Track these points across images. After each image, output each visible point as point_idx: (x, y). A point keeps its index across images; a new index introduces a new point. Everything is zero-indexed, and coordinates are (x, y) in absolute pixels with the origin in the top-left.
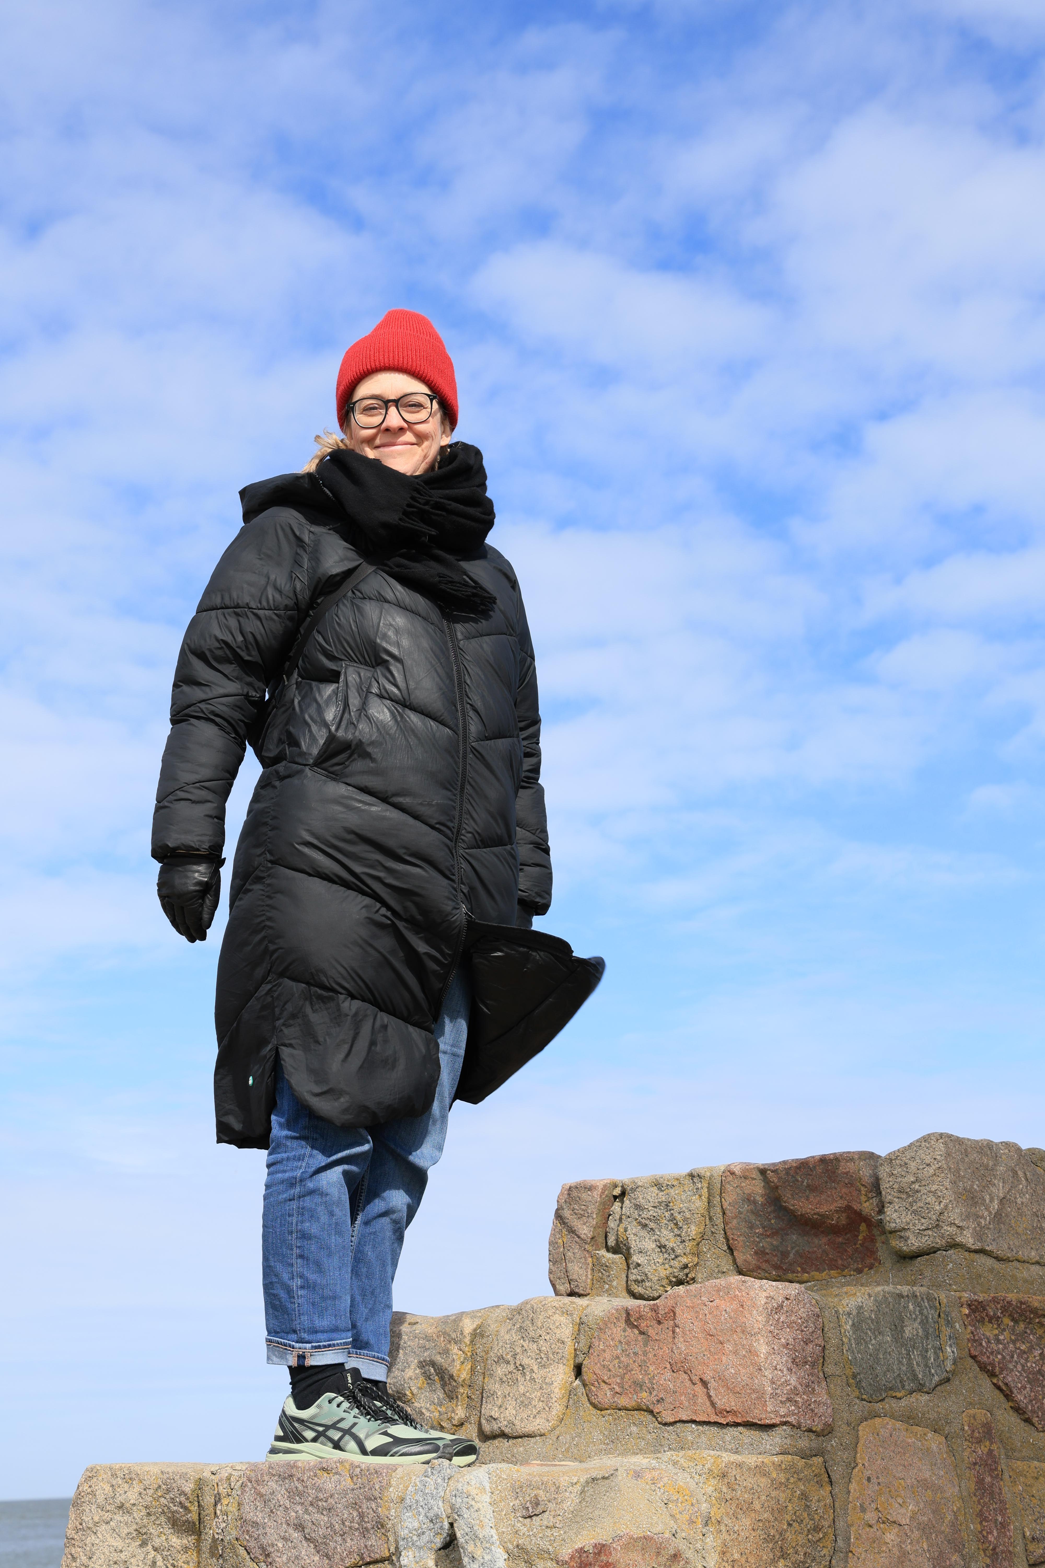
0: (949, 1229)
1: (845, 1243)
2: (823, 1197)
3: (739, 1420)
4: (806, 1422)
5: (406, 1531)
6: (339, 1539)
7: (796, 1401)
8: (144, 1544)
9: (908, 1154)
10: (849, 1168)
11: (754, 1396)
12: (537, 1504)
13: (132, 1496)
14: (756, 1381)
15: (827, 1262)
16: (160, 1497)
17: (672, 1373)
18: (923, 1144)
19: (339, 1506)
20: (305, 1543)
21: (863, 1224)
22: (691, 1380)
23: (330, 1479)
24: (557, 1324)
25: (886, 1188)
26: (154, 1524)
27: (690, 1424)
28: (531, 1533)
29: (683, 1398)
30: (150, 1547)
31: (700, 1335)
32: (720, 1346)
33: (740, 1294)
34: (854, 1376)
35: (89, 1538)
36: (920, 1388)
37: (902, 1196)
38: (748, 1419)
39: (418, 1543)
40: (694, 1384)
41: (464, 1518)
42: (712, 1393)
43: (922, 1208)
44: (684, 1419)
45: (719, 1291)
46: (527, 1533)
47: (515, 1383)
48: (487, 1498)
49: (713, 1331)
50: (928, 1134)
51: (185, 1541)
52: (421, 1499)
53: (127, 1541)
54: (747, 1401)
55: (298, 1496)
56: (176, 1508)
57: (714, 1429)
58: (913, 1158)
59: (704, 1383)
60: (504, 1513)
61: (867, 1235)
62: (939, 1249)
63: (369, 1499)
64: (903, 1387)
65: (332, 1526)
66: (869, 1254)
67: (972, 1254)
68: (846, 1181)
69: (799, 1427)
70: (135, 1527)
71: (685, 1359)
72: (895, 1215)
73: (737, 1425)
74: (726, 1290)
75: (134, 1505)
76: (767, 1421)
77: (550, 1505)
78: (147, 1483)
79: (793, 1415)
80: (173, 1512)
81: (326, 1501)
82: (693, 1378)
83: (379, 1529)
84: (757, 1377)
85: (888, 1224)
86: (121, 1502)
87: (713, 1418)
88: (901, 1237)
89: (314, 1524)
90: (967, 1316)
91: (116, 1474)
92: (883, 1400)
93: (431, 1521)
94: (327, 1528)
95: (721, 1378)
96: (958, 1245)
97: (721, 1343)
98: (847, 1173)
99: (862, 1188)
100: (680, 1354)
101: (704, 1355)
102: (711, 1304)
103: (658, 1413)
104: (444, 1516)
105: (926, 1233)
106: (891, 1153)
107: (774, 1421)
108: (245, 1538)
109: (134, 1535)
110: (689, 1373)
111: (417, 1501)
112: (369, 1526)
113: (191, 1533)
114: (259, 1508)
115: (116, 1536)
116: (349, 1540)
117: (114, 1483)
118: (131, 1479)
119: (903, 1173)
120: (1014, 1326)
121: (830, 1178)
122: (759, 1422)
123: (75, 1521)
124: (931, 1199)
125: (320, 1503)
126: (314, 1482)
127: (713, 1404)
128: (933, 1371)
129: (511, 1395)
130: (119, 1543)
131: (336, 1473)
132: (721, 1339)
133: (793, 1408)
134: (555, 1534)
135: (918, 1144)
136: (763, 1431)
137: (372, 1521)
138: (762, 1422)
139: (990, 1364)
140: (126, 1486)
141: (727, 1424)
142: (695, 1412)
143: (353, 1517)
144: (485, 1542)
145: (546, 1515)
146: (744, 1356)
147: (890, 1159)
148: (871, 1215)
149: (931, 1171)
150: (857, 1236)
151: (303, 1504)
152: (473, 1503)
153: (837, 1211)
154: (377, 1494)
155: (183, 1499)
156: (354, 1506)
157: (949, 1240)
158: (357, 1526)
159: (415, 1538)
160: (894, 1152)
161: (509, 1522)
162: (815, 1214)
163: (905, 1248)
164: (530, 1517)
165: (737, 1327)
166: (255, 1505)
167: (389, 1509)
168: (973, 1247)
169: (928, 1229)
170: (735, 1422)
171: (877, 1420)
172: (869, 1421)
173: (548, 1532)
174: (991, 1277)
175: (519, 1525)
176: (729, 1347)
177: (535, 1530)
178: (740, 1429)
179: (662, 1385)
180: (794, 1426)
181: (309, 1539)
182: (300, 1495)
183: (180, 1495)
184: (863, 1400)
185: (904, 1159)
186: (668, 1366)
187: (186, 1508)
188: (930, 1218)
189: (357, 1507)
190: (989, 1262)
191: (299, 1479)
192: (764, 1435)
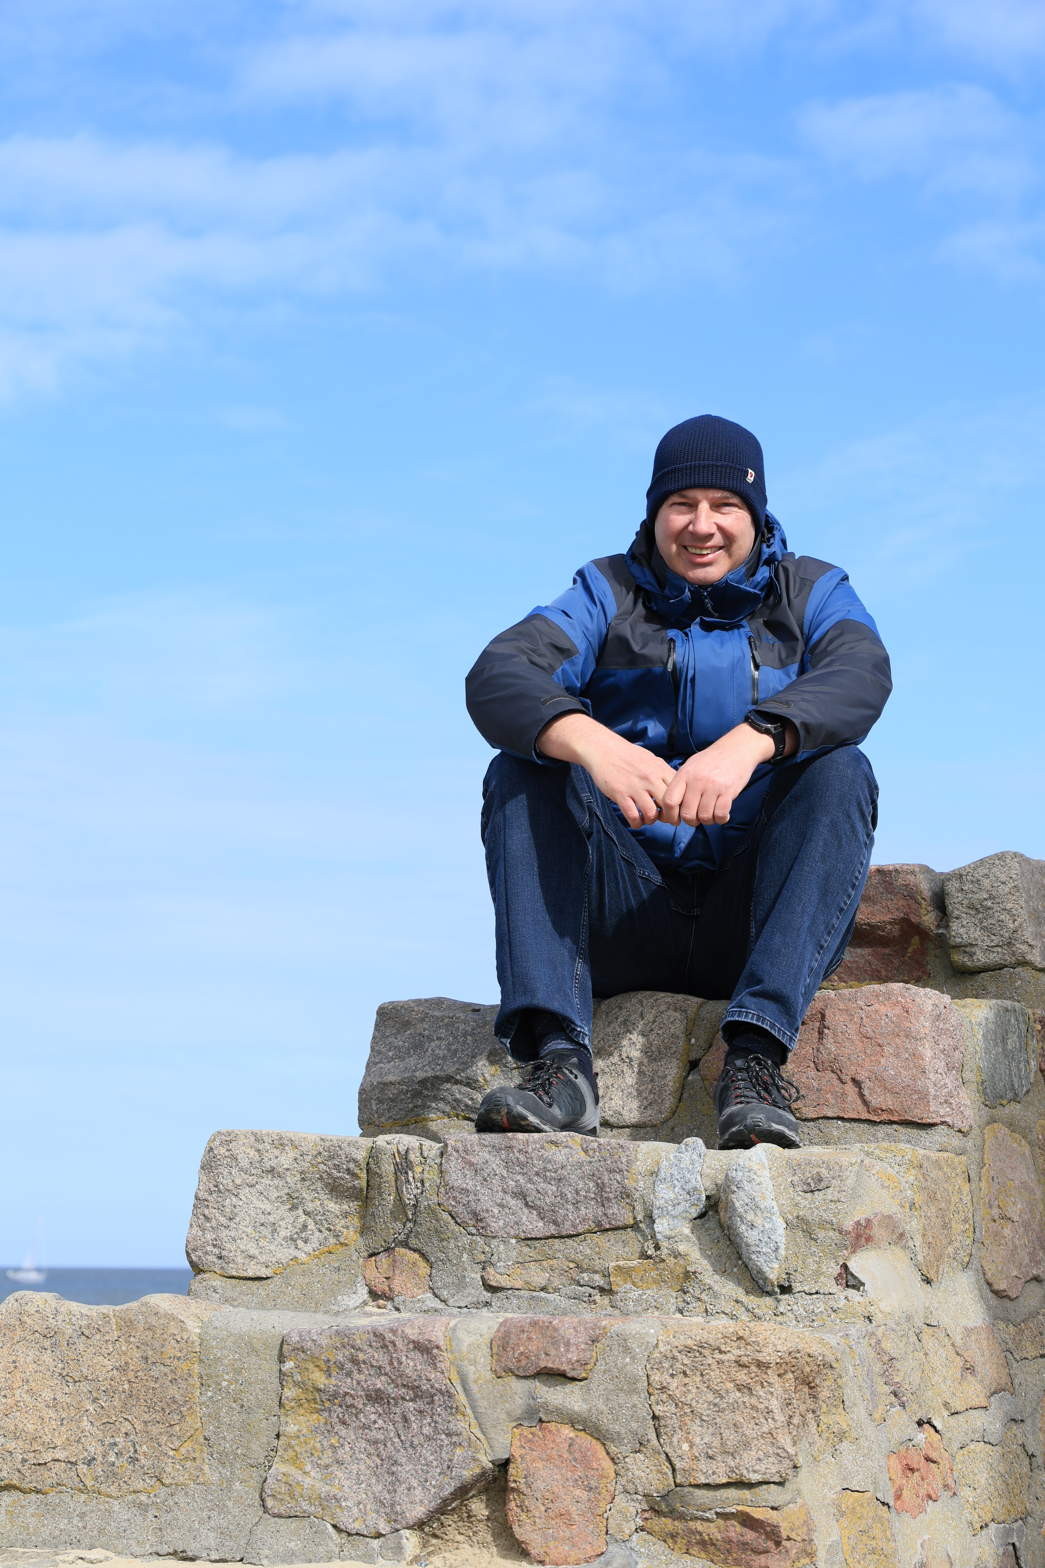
0: (1022, 947)
1: (892, 955)
2: (878, 907)
3: (896, 1119)
4: (958, 1123)
5: (662, 1201)
6: (570, 1207)
7: (950, 1103)
8: (294, 1208)
9: (982, 871)
10: (909, 881)
11: (915, 1097)
12: (820, 1180)
13: (286, 1160)
14: (919, 1083)
15: (869, 972)
16: (319, 1163)
17: (816, 1072)
18: (997, 862)
19: (573, 1177)
20: (526, 1210)
21: (917, 937)
22: (840, 1079)
23: (560, 1152)
24: (672, 1020)
25: (954, 903)
26: (308, 1189)
27: (835, 1121)
28: (813, 1206)
29: (829, 1096)
30: (300, 1211)
31: (854, 1038)
32: (879, 1049)
33: (903, 1001)
34: (983, 1083)
35: (228, 1200)
36: (1016, 1098)
37: (971, 912)
38: (906, 1118)
39: (673, 1213)
40: (843, 1083)
41: (743, 1189)
42: (866, 1092)
43: (994, 925)
44: (829, 1115)
45: (877, 996)
46: (808, 1206)
47: (620, 1075)
48: (766, 1173)
49: (871, 1034)
50: (1002, 853)
51: (345, 1207)
52: (676, 1173)
53: (276, 1205)
54: (906, 1101)
55: (518, 1166)
56: (341, 1174)
57: (865, 1126)
58: (986, 876)
59: (857, 1083)
60: (782, 1187)
61: (918, 948)
62: (1006, 966)
63: (611, 1171)
64: (1007, 1095)
65: (563, 1195)
66: (917, 967)
68: (905, 894)
69: (953, 1127)
70: (287, 1191)
71: (835, 1059)
72: (962, 931)
73: (891, 1123)
74: (887, 996)
75: (288, 1169)
76: (929, 1120)
77: (834, 1182)
78: (304, 1149)
79: (948, 1116)
80: (335, 1179)
81: (555, 1172)
82: (844, 1077)
83: (623, 1198)
84: (920, 1079)
85: (952, 938)
86: (271, 1167)
87: (865, 1116)
88: (965, 952)
89: (539, 1193)
90: (1039, 1032)
91: (262, 1140)
92: (999, 1107)
93: (689, 1193)
94: (555, 1197)
95: (879, 1079)
96: (1027, 963)
97: (880, 1046)
98: (907, 886)
99: (923, 902)
100: (829, 1054)
101: (858, 1056)
102: (868, 1008)
103: (796, 1109)
104: (702, 1189)
105: (995, 949)
106: (961, 868)
107: (935, 1121)
108: (451, 1204)
109: (285, 1199)
110: (839, 1072)
111: (672, 1175)
112: (611, 1196)
113: (354, 1199)
114: (468, 1176)
115: (264, 1199)
116: (583, 1208)
117: (261, 1147)
118: (281, 1145)
119: (974, 890)
121: (886, 889)
122: (920, 1121)
123: (207, 1183)
124: (1005, 917)
125: (548, 1174)
126: (540, 1154)
127: (865, 1103)
128: (1023, 1082)
129: (615, 1085)
130: (267, 1206)
131: (566, 1147)
132: (880, 1042)
133: (948, 1109)
134: (839, 1207)
135: (991, 862)
136: (921, 1130)
137: (616, 1192)
138: (924, 1121)
140: (277, 1152)
141: (880, 1122)
142: (843, 1110)
143: (589, 1187)
144: (765, 1212)
145: (829, 1191)
146: (907, 1059)
147: (958, 875)
148: (930, 928)
149: (1007, 890)
150: (907, 949)
151: (526, 1174)
152: (755, 1177)
153: (890, 923)
154: (624, 1167)
155: (352, 1166)
156: (591, 1177)
157: (1019, 958)
158: (593, 1196)
159: (670, 1208)
160: (964, 867)
161: (788, 1195)
162: (865, 924)
163: (969, 963)
164: (812, 1191)
165: (900, 1031)
166: (463, 1173)
167: (637, 1181)
169: (998, 946)
170: (890, 1120)
171: (995, 1125)
172: (990, 1126)
173: (833, 1206)
175: (799, 1198)
176: (889, 1050)
177: (817, 1203)
178: (895, 1126)
179: (803, 1083)
180: (949, 1126)
181: (532, 1207)
182: (522, 1165)
183: (347, 1162)
184: (987, 1106)
185: (977, 875)
186: (812, 1065)
187: (354, 1176)
188: (1002, 936)
189: (595, 1178)
191: (520, 1151)
192: (923, 1133)
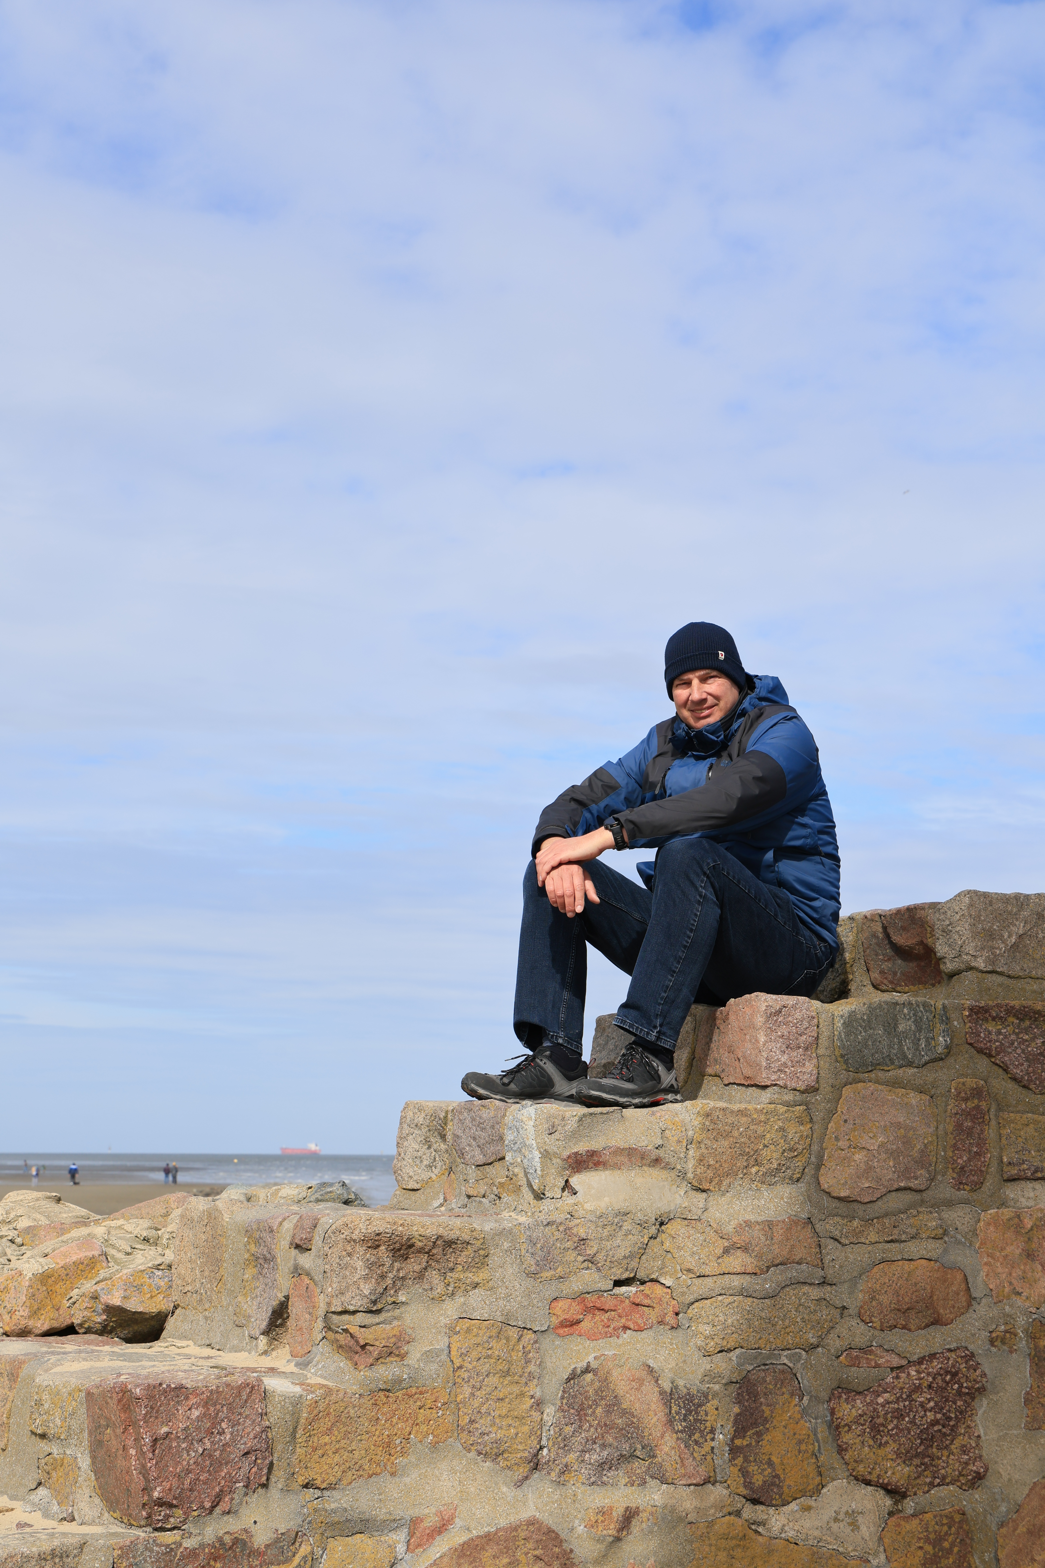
0: (967, 957)
1: (923, 967)
2: (909, 934)
3: (753, 1083)
4: (792, 1084)
6: (488, 1146)
7: (785, 1071)
10: (921, 914)
11: (758, 1068)
12: (554, 1126)
14: (758, 1059)
16: (432, 1120)
20: (477, 1148)
21: (930, 953)
22: (734, 1057)
23: (486, 1112)
25: (938, 929)
26: (432, 1136)
27: (734, 1085)
29: (732, 1069)
31: (738, 1030)
32: (745, 1037)
33: (754, 1004)
34: (842, 1056)
35: (406, 1143)
36: (910, 1064)
37: (944, 934)
38: (756, 1082)
40: (736, 1060)
42: (742, 1066)
43: (953, 943)
44: (732, 1082)
46: (549, 1143)
48: (531, 1123)
49: (743, 1027)
50: (965, 891)
51: (446, 1146)
54: (755, 1071)
57: (743, 1088)
58: (952, 908)
59: (739, 1060)
60: (540, 1131)
61: (936, 961)
62: (963, 971)
64: (893, 1063)
66: (937, 974)
67: (984, 974)
68: (920, 923)
69: (786, 1087)
70: (424, 1137)
71: (731, 1045)
72: (941, 948)
73: (752, 1086)
75: (423, 1124)
76: (764, 1083)
77: (558, 1127)
79: (782, 1080)
85: (939, 953)
86: (417, 1123)
87: (743, 1082)
88: (945, 963)
90: (968, 1017)
91: (415, 1108)
92: (871, 1071)
94: (484, 1140)
95: (745, 1057)
96: (974, 968)
97: (746, 1035)
98: (920, 918)
99: (928, 928)
100: (730, 1041)
101: (739, 1042)
102: (742, 1009)
103: (723, 1078)
105: (955, 960)
107: (768, 1083)
109: (424, 1142)
110: (733, 1053)
115: (416, 1142)
116: (492, 1147)
117: (415, 1111)
118: (421, 1109)
119: (945, 918)
120: (1019, 1023)
121: (912, 921)
122: (761, 1084)
123: (400, 1133)
124: (956, 937)
125: (481, 1125)
126: (479, 1113)
127: (743, 1073)
128: (923, 1053)
130: (418, 1146)
132: (746, 1032)
133: (783, 1075)
134: (560, 1144)
135: (957, 898)
136: (762, 1090)
137: (499, 1136)
139: (986, 1048)
140: (419, 1113)
141: (749, 1086)
142: (736, 1078)
143: (492, 1133)
144: (529, 1148)
145: (556, 1133)
146: (755, 1043)
148: (931, 947)
149: (959, 917)
151: (475, 1125)
152: (524, 1126)
153: (917, 944)
154: (499, 1120)
155: (440, 1122)
156: (493, 1127)
157: (967, 965)
158: (494, 1139)
159: (512, 1146)
162: (907, 946)
163: (947, 970)
165: (752, 1025)
166: (458, 1125)
167: (504, 1130)
168: (985, 969)
169: (956, 957)
171: (860, 1085)
172: (854, 1085)
173: (557, 1143)
174: (1000, 990)
175: (546, 1138)
176: (749, 1037)
179: (725, 1061)
180: (782, 1087)
182: (474, 1120)
183: (439, 1119)
184: (850, 1071)
187: (443, 1127)
188: (957, 950)
190: (1000, 979)
191: (474, 1111)
192: (763, 1092)
